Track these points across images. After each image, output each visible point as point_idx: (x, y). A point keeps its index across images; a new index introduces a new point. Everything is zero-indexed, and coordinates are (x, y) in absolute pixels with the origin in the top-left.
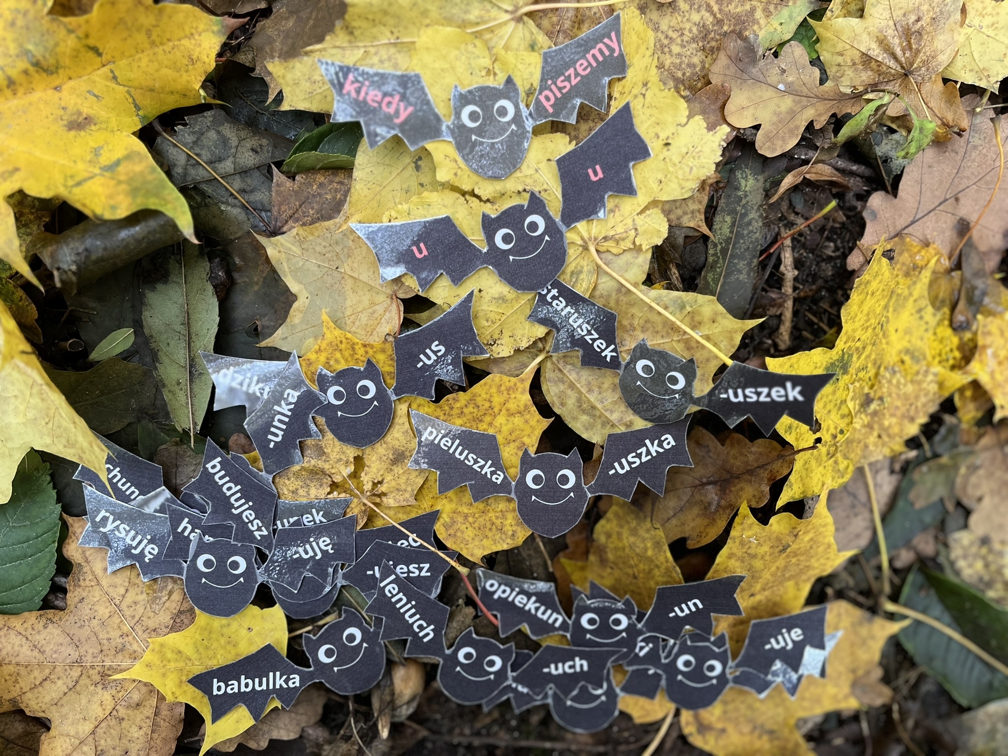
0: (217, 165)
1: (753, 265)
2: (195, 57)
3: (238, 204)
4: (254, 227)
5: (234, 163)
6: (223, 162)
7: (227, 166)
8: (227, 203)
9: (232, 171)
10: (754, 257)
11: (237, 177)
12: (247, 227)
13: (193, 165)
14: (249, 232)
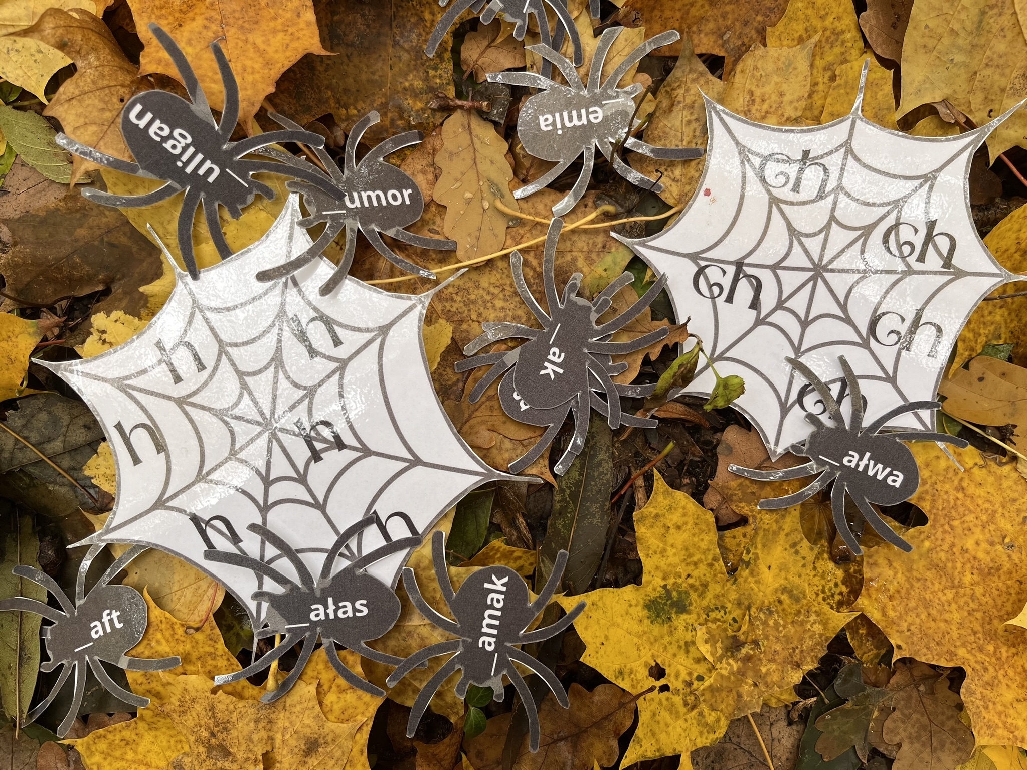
0: (45, 446)
1: (606, 508)
2: (13, 357)
3: (67, 482)
4: (83, 504)
5: (64, 442)
6: (52, 443)
7: (57, 445)
8: (55, 483)
9: (61, 451)
10: (606, 499)
11: (67, 456)
12: (76, 505)
13: (21, 449)
14: (78, 510)
